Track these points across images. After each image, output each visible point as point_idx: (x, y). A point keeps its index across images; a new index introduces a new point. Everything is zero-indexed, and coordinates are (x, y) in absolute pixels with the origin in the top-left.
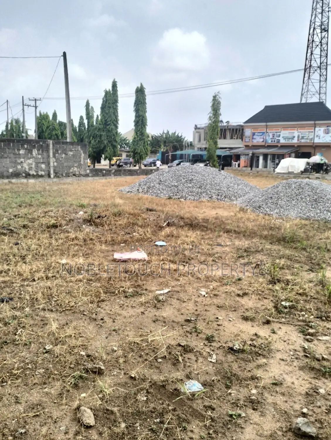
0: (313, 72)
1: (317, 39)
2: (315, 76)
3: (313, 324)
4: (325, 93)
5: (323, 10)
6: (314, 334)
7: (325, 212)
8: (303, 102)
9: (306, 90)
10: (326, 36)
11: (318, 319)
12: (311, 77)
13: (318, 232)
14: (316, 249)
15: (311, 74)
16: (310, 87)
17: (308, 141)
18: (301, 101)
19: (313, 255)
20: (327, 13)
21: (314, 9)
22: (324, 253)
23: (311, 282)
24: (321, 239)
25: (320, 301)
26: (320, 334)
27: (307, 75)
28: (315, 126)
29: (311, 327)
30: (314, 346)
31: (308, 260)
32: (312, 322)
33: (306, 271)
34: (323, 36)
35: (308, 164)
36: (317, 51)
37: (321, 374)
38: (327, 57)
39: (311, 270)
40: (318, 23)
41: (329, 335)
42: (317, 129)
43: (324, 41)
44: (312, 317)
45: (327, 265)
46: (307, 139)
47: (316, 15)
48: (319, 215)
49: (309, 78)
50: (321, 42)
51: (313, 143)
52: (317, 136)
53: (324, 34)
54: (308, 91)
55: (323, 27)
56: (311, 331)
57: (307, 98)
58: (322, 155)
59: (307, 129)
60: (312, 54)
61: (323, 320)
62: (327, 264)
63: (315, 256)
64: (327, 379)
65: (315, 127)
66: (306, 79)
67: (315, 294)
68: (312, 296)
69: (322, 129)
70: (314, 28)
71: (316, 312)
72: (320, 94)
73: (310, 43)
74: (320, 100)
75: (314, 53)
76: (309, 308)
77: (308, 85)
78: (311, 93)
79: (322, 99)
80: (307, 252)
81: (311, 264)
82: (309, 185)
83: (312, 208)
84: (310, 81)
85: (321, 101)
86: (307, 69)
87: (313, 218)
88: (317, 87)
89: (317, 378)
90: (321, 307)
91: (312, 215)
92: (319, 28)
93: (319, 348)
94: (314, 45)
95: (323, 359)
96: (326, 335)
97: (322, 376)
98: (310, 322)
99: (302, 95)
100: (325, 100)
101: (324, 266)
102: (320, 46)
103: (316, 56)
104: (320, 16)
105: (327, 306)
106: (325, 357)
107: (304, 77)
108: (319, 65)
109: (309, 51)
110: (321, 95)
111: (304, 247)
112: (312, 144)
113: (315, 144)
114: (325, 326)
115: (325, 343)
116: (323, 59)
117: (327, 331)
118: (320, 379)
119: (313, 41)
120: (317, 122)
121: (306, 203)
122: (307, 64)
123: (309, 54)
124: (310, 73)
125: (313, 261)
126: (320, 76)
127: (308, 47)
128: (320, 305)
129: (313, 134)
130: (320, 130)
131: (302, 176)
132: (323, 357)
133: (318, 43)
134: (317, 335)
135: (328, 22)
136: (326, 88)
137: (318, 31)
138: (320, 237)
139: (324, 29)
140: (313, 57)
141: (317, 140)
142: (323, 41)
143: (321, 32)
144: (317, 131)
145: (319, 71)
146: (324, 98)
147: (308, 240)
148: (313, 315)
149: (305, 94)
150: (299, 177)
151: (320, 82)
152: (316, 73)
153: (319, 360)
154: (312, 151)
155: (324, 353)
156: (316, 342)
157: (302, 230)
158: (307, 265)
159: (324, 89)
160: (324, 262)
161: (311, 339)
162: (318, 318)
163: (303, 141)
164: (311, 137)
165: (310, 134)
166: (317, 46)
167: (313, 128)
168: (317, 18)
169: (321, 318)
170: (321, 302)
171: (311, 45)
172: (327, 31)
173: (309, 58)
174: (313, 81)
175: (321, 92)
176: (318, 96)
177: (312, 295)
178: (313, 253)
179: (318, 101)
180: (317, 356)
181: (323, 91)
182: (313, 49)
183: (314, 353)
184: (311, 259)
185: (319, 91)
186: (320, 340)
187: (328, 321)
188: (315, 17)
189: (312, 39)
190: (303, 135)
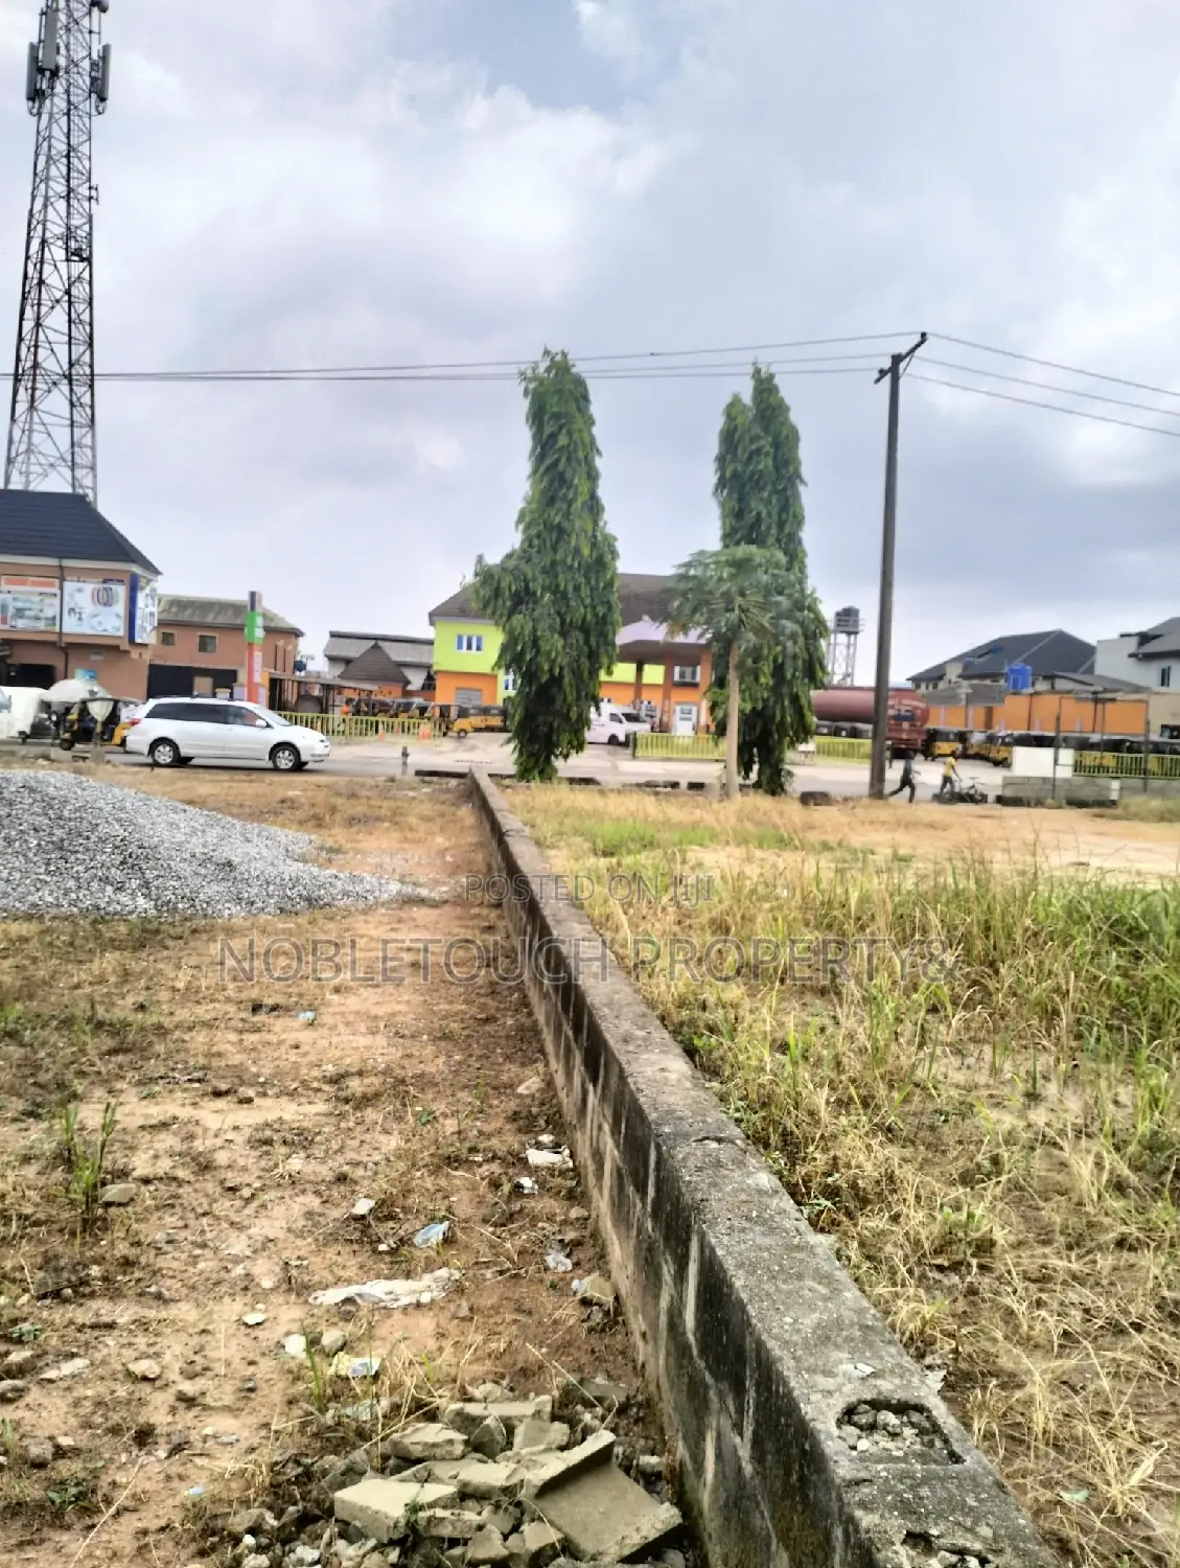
0: (45, 387)
1: (55, 281)
2: (55, 403)
3: (26, 1327)
4: (93, 468)
5: (70, 190)
6: (29, 1366)
7: (95, 885)
8: (12, 487)
9: (23, 448)
10: (86, 275)
11: (48, 1302)
12: (41, 406)
13: (69, 961)
14: (57, 1029)
15: (38, 393)
16: (37, 438)
17: (41, 625)
18: (7, 480)
19: (42, 1054)
20: (86, 204)
21: (39, 178)
22: (84, 1038)
23: (27, 1159)
24: (77, 986)
25: (56, 1227)
26: (51, 1358)
27: (23, 396)
28: (62, 575)
29: (19, 1341)
30: (27, 1414)
31: (25, 1077)
32: (25, 1320)
33: (15, 1120)
34: (75, 274)
35: (46, 706)
36: (57, 320)
37: (48, 1518)
38: (91, 345)
39: (31, 1114)
40: (56, 229)
41: (82, 1352)
42: (69, 586)
43: (79, 291)
44: (25, 1298)
45: (93, 1083)
46: (37, 618)
47: (47, 198)
48: (73, 896)
49: (32, 407)
50: (68, 293)
51: (60, 634)
52: (72, 610)
53: (78, 267)
54: (28, 451)
55: (73, 245)
56: (18, 1356)
57: (28, 473)
58: (92, 677)
59: (34, 584)
60: (38, 325)
61: (66, 1301)
62: (93, 1078)
63: (49, 1055)
64: (68, 1528)
65: (62, 579)
66: (22, 407)
67: (37, 1205)
68: (27, 1218)
69: (89, 588)
70: (44, 242)
71: (40, 1275)
72: (73, 467)
73: (32, 288)
74: (73, 486)
75: (47, 322)
76: (14, 1269)
77: (31, 431)
78: (42, 460)
79: (81, 486)
80: (22, 1045)
81: (33, 1089)
82: (32, 790)
83: (49, 873)
84: (36, 419)
85: (80, 491)
86: (24, 375)
87: (54, 911)
88: (65, 445)
89: (30, 1542)
90: (60, 1249)
91: (50, 899)
92: (60, 243)
93: (44, 1414)
94: (44, 295)
95: (60, 1453)
96: (73, 1356)
97: (52, 1526)
98: (14, 1322)
99: (10, 461)
100: (94, 489)
101: (79, 1086)
102: (66, 305)
103: (52, 336)
104: (61, 205)
105: (78, 1241)
106: (65, 1441)
107: (14, 402)
108: (66, 366)
109: (29, 313)
110: (79, 473)
111: (11, 1026)
112: (54, 638)
113: (66, 639)
114: (71, 1322)
115: (69, 1389)
116: (77, 350)
117: (76, 1340)
118: (42, 1541)
119: (41, 282)
120: (67, 563)
121: (25, 856)
122: (23, 356)
123: (28, 325)
124: (34, 389)
125: (43, 1077)
126: (72, 405)
127: (24, 298)
128: (57, 1244)
129: (57, 601)
130: (80, 590)
131: (23, 750)
132: (58, 1447)
133: (58, 295)
134: (40, 1364)
135: (90, 234)
136: (93, 448)
137: (59, 253)
138: (75, 980)
139: (78, 252)
140: (42, 337)
141: (71, 626)
142: (74, 291)
143: (68, 260)
144: (71, 596)
145: (65, 388)
146: (88, 481)
147: (31, 997)
148: (26, 1290)
149: (20, 459)
150: (12, 754)
151: (72, 425)
152: (55, 391)
153: (40, 1465)
154: (56, 661)
155: (64, 1428)
156: (34, 1395)
157: (10, 962)
158: (20, 1096)
159: (89, 452)
160: (81, 1074)
161: (15, 1389)
162: (44, 1296)
163: (21, 623)
164: (50, 612)
165: (48, 601)
166: (58, 301)
167: (57, 581)
168: (50, 209)
169: (57, 1294)
170: (61, 1231)
171: (34, 294)
172: (89, 260)
173: (28, 340)
174: (47, 419)
175: (78, 460)
176: (67, 473)
177: (28, 1210)
178: (44, 1044)
179: (68, 490)
180: (35, 1451)
181: (83, 457)
182: (44, 310)
183: (25, 1442)
184: (37, 1067)
185: (69, 458)
186: (51, 1381)
187: (84, 1296)
188: (45, 206)
189: (37, 275)
190: (20, 605)
